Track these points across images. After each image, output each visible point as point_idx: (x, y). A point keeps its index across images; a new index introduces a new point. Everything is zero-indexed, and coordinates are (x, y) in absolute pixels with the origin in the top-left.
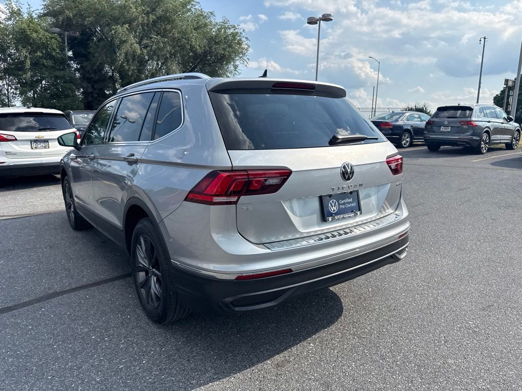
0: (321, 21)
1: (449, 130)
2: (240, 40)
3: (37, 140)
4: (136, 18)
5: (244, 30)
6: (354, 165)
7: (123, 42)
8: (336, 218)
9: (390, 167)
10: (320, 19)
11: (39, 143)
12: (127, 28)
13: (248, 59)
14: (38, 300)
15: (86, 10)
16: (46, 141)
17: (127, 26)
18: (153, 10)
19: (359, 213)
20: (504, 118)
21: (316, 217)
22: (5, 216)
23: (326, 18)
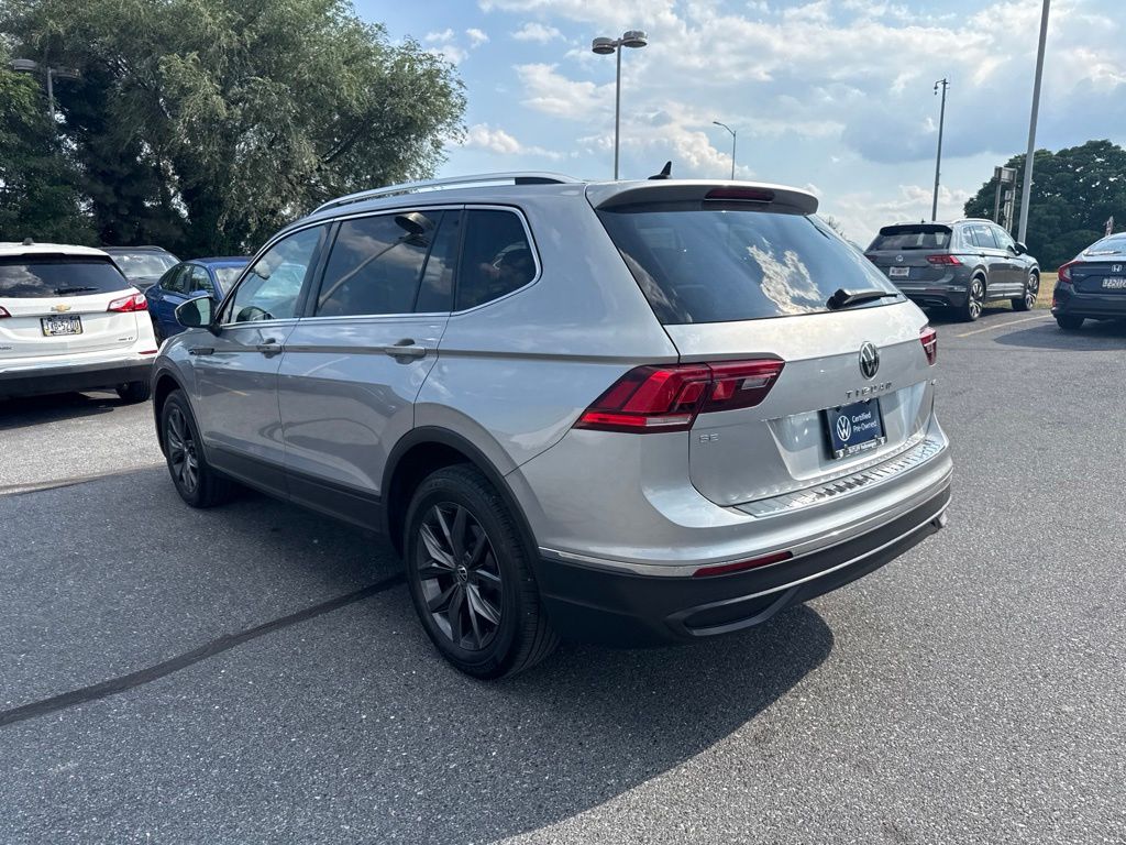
0: (623, 47)
1: (907, 274)
2: (446, 86)
3: (54, 316)
4: (213, 38)
5: (453, 66)
6: (878, 346)
7: (185, 91)
8: (851, 450)
9: (925, 348)
10: (620, 43)
11: (59, 323)
12: (194, 60)
13: (465, 128)
14: (201, 654)
15: (95, 19)
16: (75, 317)
17: (194, 55)
18: (252, 19)
19: (882, 439)
20: (1010, 247)
21: (816, 449)
22: (18, 486)
23: (634, 41)
